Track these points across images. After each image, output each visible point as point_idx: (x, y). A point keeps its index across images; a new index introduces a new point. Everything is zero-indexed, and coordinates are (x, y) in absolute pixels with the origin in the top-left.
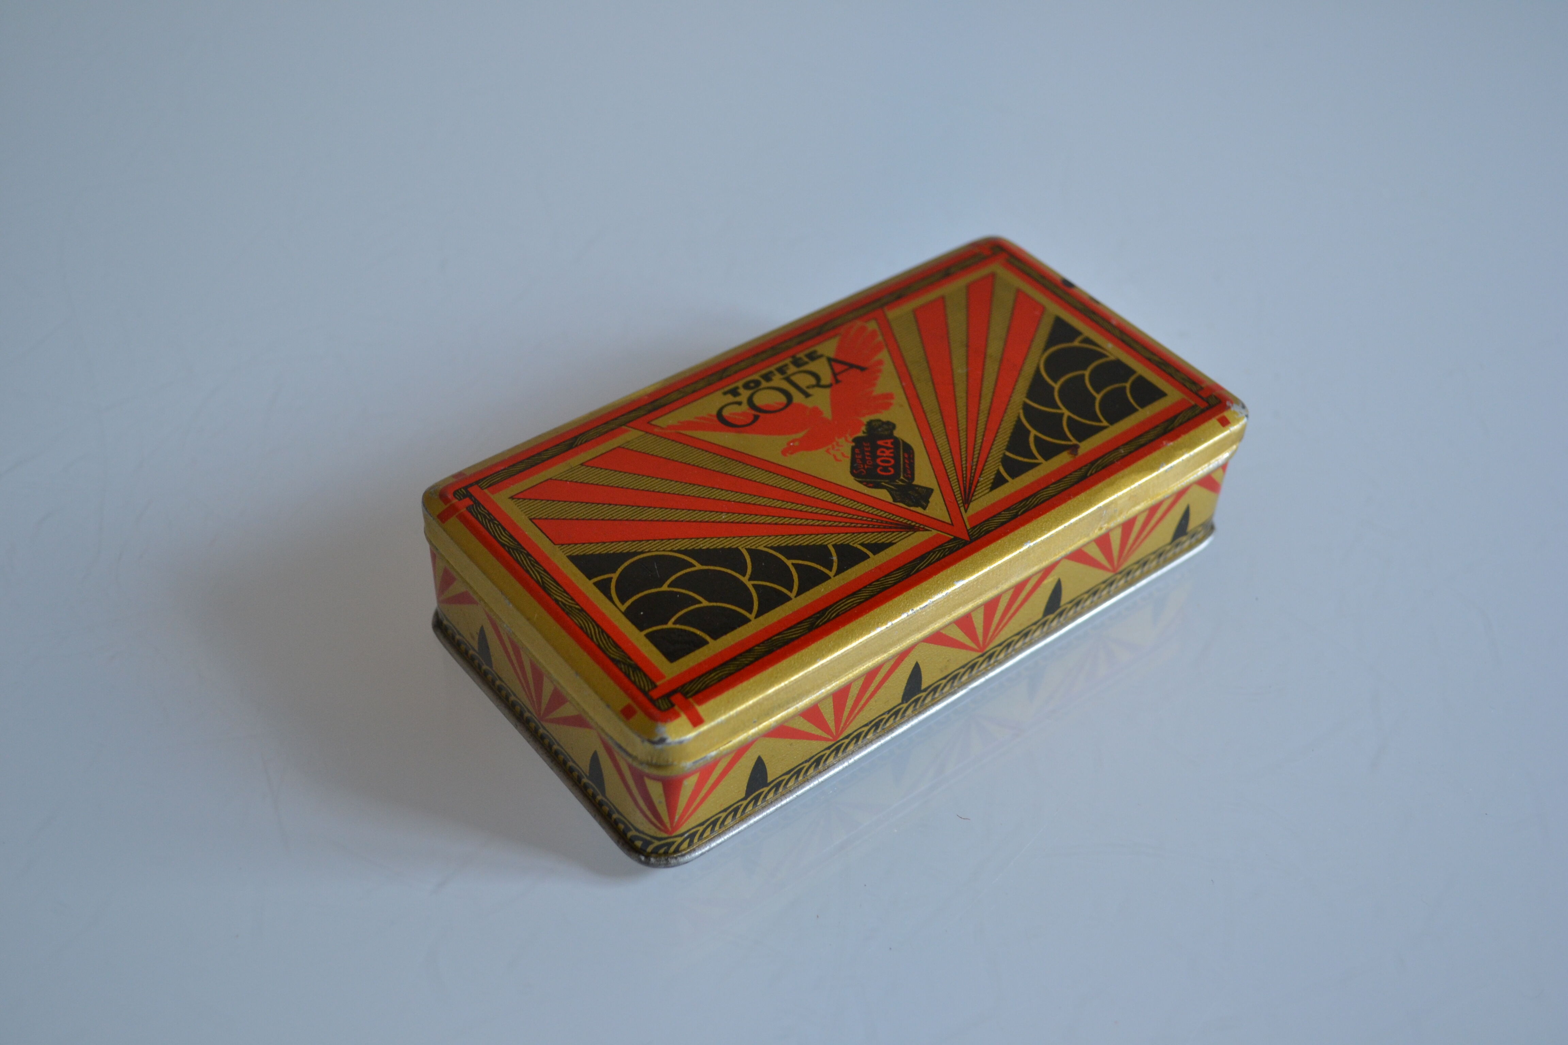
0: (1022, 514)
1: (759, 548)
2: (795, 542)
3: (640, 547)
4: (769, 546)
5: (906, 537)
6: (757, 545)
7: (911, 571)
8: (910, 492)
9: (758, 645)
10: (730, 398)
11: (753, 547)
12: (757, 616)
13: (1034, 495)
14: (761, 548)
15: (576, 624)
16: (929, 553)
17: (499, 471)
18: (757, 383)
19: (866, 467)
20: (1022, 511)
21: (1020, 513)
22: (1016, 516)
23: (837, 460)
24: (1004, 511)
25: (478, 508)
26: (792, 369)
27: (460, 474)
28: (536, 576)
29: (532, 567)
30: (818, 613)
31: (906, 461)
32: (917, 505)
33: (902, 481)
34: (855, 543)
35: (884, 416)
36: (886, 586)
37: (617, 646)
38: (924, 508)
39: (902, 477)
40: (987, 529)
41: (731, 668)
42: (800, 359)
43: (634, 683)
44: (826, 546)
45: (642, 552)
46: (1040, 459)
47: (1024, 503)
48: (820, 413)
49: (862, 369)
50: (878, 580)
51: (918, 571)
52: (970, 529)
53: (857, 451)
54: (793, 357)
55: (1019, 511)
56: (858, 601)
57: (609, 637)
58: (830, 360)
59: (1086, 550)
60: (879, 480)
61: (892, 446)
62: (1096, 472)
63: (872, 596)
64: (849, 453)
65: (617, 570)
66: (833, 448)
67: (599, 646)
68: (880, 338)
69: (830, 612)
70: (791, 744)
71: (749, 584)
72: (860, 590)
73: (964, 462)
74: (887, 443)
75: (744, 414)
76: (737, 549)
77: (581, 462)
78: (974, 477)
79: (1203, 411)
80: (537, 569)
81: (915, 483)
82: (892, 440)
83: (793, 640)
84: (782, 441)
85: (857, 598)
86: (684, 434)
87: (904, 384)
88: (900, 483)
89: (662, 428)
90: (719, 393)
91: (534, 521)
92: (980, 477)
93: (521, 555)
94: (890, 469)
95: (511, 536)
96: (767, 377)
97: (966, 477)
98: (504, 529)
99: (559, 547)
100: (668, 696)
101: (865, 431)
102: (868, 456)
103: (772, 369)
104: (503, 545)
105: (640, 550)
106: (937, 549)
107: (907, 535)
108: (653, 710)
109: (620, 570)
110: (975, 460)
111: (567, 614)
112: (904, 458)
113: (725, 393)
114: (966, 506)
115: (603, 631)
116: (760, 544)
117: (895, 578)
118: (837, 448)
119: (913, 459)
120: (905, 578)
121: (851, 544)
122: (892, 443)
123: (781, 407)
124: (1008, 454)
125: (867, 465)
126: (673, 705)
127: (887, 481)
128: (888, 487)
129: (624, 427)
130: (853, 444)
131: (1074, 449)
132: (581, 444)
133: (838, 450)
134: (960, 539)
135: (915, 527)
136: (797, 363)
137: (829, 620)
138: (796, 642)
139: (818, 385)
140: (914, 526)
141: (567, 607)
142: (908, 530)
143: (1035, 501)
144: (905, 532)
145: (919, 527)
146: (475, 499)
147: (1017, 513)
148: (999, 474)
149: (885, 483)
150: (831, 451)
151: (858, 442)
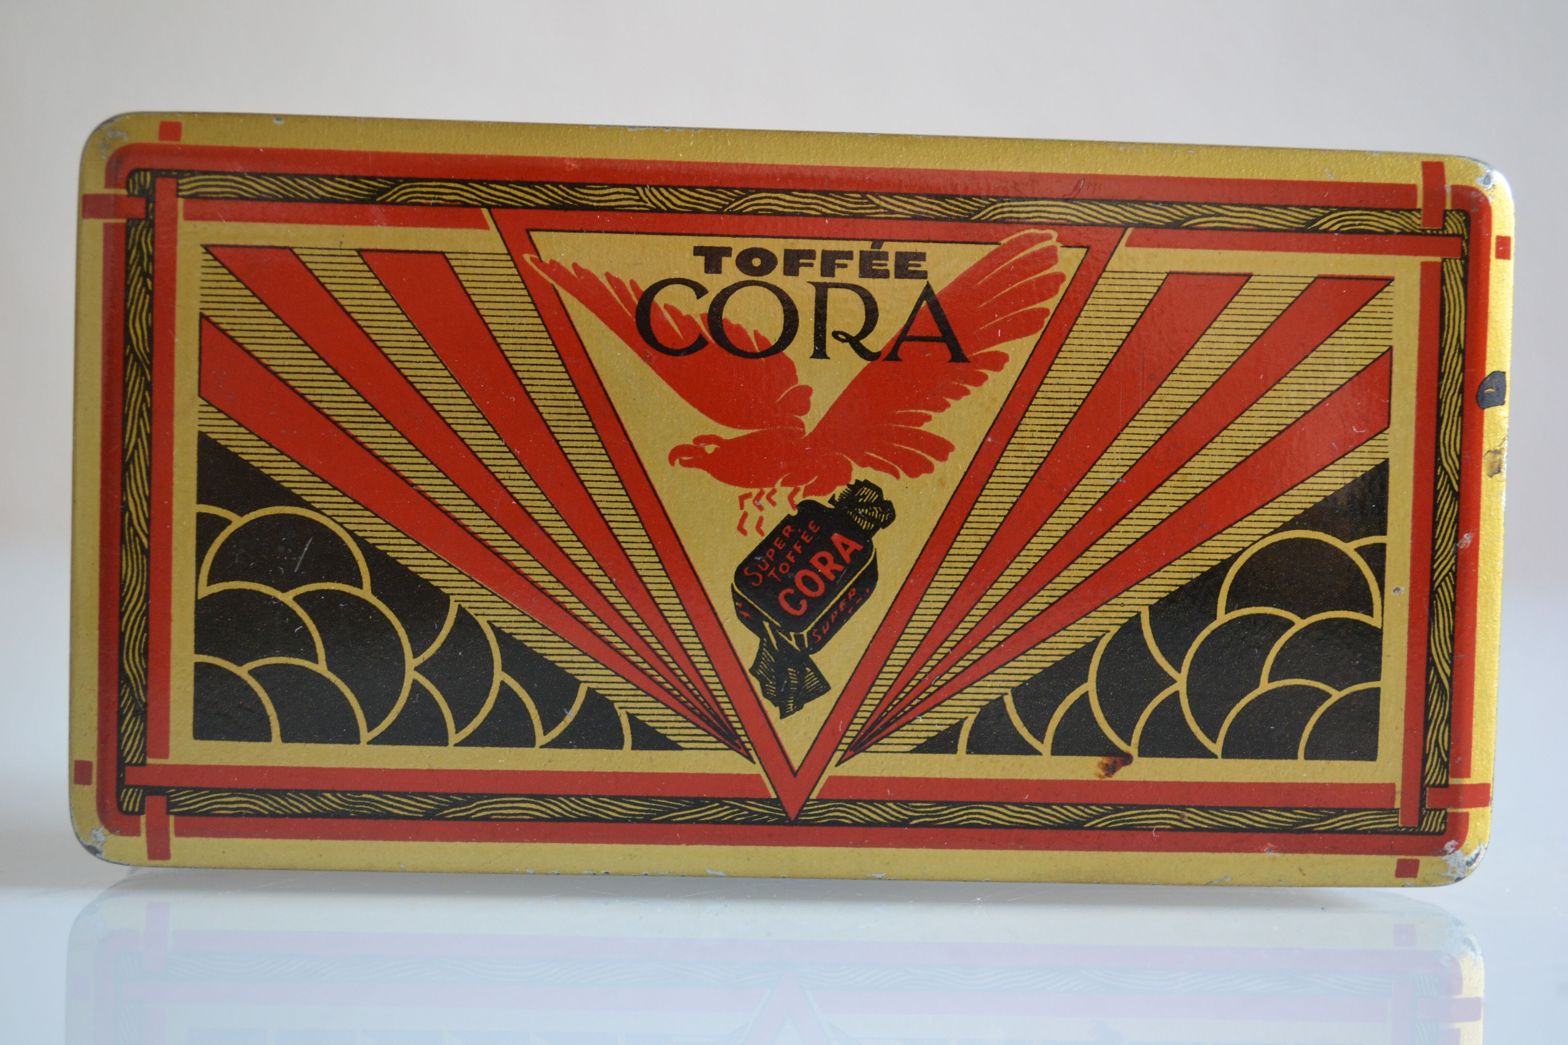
0: (916, 825)
1: (479, 619)
2: (539, 644)
3: (314, 492)
4: (497, 625)
5: (706, 749)
6: (481, 611)
8: (790, 669)
9: (333, 793)
10: (695, 269)
11: (472, 612)
12: (372, 742)
13: (969, 805)
14: (482, 621)
15: (120, 572)
16: (713, 799)
17: (231, 173)
18: (767, 264)
19: (772, 572)
20: (922, 821)
21: (915, 822)
22: (906, 821)
23: (741, 529)
24: (896, 802)
25: (145, 232)
26: (849, 273)
28: (130, 438)
29: (136, 417)
30: (464, 795)
31: (842, 605)
32: (778, 701)
34: (624, 707)
35: (894, 487)
36: (599, 815)
37: (144, 654)
38: (783, 715)
39: (805, 633)
40: (838, 816)
42: (885, 256)
43: (121, 733)
44: (579, 683)
45: (308, 506)
46: (1046, 745)
47: (940, 808)
48: (805, 407)
51: (668, 820)
52: (813, 800)
53: (787, 531)
54: (877, 243)
55: (918, 818)
56: (538, 814)
57: (147, 627)
58: (928, 292)
60: (766, 614)
61: (848, 559)
62: (1104, 828)
64: (768, 529)
65: (250, 511)
66: (758, 496)
67: (123, 635)
68: (1051, 304)
69: (481, 805)
71: (411, 675)
72: (556, 797)
73: (926, 669)
74: (846, 547)
75: (686, 322)
76: (447, 597)
77: (357, 247)
78: (912, 708)
79: (1395, 832)
80: (141, 423)
81: (813, 657)
82: (859, 547)
83: (389, 816)
84: (694, 425)
85: (539, 807)
86: (559, 299)
87: (990, 439)
88: (793, 643)
89: (539, 262)
90: (690, 244)
91: (205, 322)
92: (922, 715)
93: (138, 381)
94: (804, 603)
95: (152, 329)
96: (794, 263)
97: (902, 700)
98: (152, 308)
99: (202, 405)
100: (148, 791)
101: (837, 498)
102: (795, 553)
103: (820, 246)
104: (128, 339)
105: (308, 499)
106: (732, 802)
107: (713, 746)
109: (254, 515)
110: (947, 677)
111: (123, 542)
112: (845, 596)
113: (698, 251)
114: (849, 753)
115: (148, 611)
116: (487, 612)
117: (624, 811)
118: (763, 501)
119: (856, 608)
120: (638, 821)
121: (616, 705)
122: (854, 554)
124: (1009, 700)
125: (777, 572)
126: (141, 812)
127: (777, 623)
128: (768, 637)
129: (485, 211)
130: (794, 513)
131: (1118, 761)
132: (393, 201)
133: (761, 508)
134: (782, 807)
135: (737, 741)
136: (870, 263)
138: (389, 823)
139: (855, 342)
140: (739, 737)
141: (132, 530)
142: (723, 739)
143: (960, 815)
144: (714, 739)
145: (743, 743)
146: (153, 210)
147: (913, 818)
148: (956, 728)
149: (772, 625)
150: (748, 502)
151: (808, 509)
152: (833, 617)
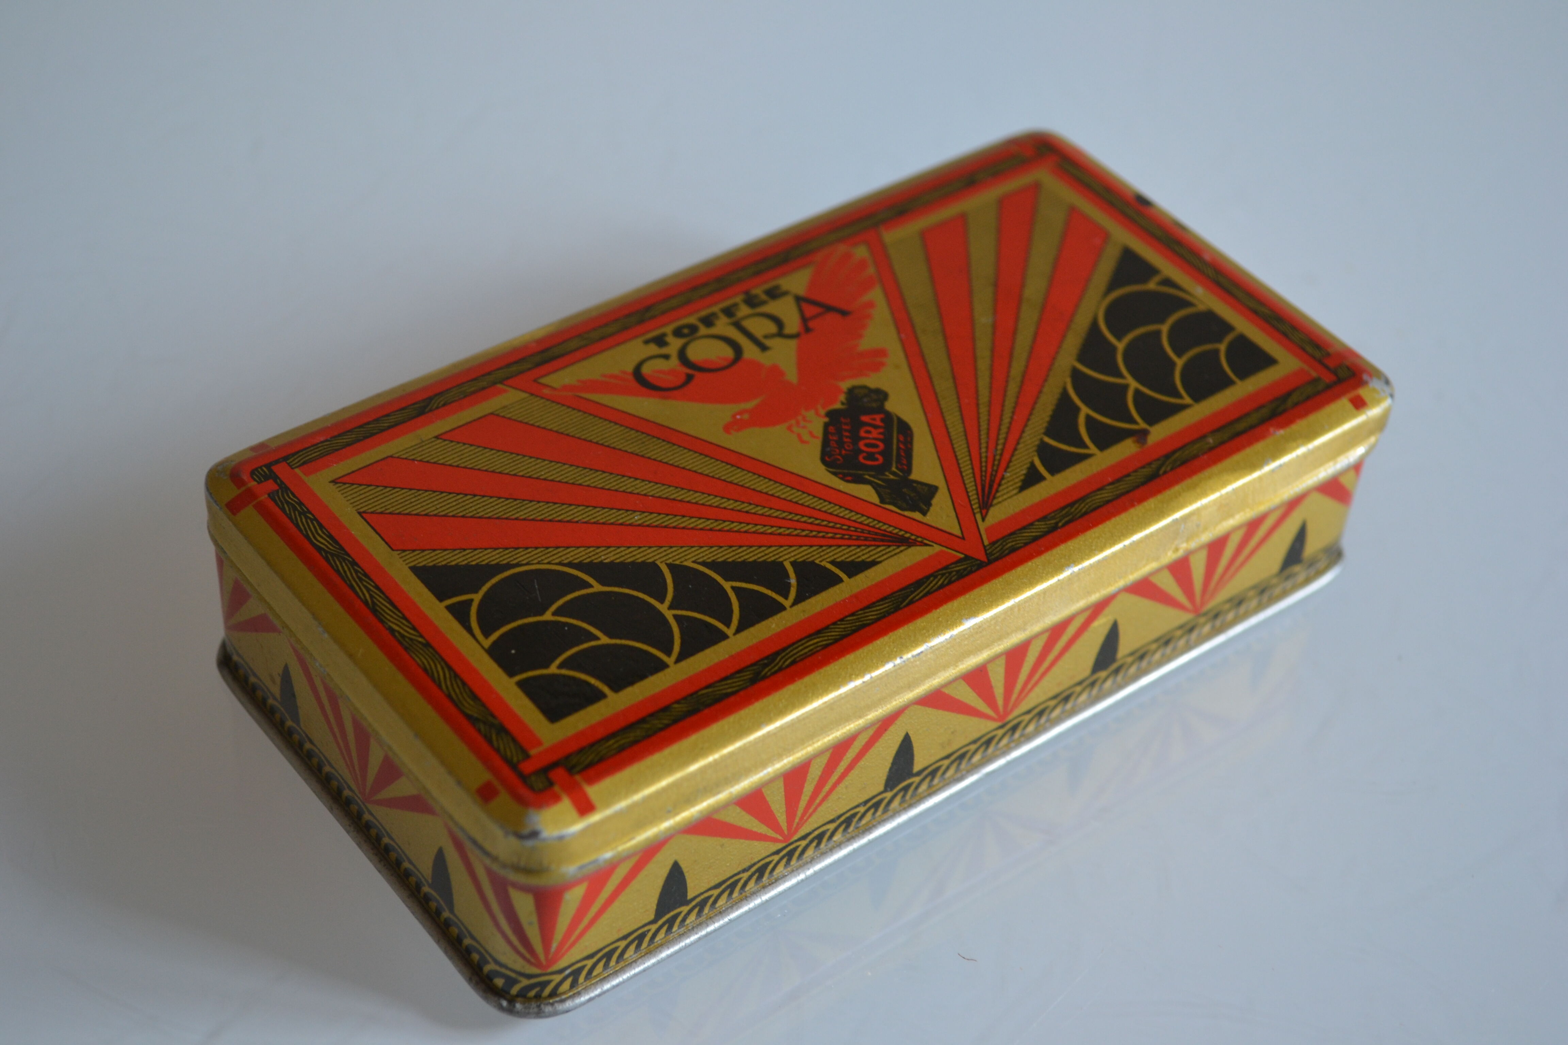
0: (1064, 525)
1: (685, 563)
2: (737, 556)
3: (515, 557)
4: (700, 560)
5: (896, 554)
6: (683, 559)
7: (902, 603)
8: (903, 490)
9: (678, 702)
10: (653, 349)
11: (677, 562)
12: (678, 661)
13: (1082, 499)
14: (689, 564)
15: (418, 664)
16: (927, 577)
17: (318, 443)
18: (693, 329)
19: (843, 452)
20: (1063, 521)
21: (1060, 524)
22: (1055, 528)
23: (802, 441)
24: (1038, 520)
25: (285, 495)
26: (744, 310)
27: (262, 446)
28: (364, 594)
29: (359, 583)
30: (767, 658)
31: (902, 446)
32: (913, 509)
33: (894, 474)
34: (823, 560)
35: (872, 381)
36: (865, 622)
37: (475, 697)
38: (924, 513)
39: (894, 469)
40: (1013, 546)
41: (638, 733)
42: (756, 296)
43: (497, 750)
44: (782, 563)
45: (518, 565)
46: (1093, 449)
47: (1067, 510)
48: (781, 373)
49: (844, 313)
50: (853, 614)
51: (912, 602)
52: (988, 545)
53: (831, 429)
54: (747, 293)
55: (1060, 521)
56: (824, 643)
57: (464, 684)
58: (798, 299)
59: (1155, 580)
60: (861, 472)
61: (881, 424)
62: (1172, 469)
63: (843, 637)
65: (480, 588)
66: (798, 423)
67: (449, 697)
68: (871, 270)
69: (782, 658)
70: (722, 846)
71: (669, 615)
72: (827, 627)
73: (983, 450)
74: (874, 419)
75: (672, 372)
76: (654, 564)
77: (435, 434)
78: (997, 471)
79: (1328, 387)
80: (365, 583)
81: (913, 477)
82: (882, 416)
83: (728, 695)
84: (725, 412)
85: (821, 639)
86: (586, 399)
87: (903, 336)
88: (892, 477)
89: (554, 389)
90: (639, 341)
91: (364, 515)
92: (1005, 471)
93: (344, 564)
94: (877, 456)
95: (331, 536)
96: (708, 321)
97: (986, 471)
98: (321, 526)
99: (399, 554)
100: (546, 770)
102: (847, 437)
103: (716, 309)
104: (319, 549)
105: (514, 562)
106: (940, 572)
107: (898, 550)
108: (523, 791)
109: (485, 589)
110: (1000, 447)
111: (406, 649)
112: (898, 441)
113: (647, 342)
114: (984, 512)
115: (456, 675)
116: (685, 558)
117: (879, 612)
118: (802, 423)
119: (911, 443)
120: (893, 613)
121: (817, 562)
122: (882, 420)
123: (725, 363)
124: (1047, 440)
125: (845, 450)
126: (551, 784)
127: (873, 473)
128: (873, 482)
129: (500, 386)
130: (827, 420)
131: (1141, 436)
132: (437, 408)
133: (804, 427)
134: (973, 558)
135: (910, 541)
136: (752, 302)
137: (780, 669)
138: (732, 699)
139: (780, 334)
140: (909, 538)
141: (407, 640)
142: (900, 544)
143: (1083, 507)
144: (894, 547)
145: (915, 540)
146: (281, 481)
147: (1057, 523)
148: (1032, 467)
149: (870, 475)
150: (795, 429)
151: (833, 416)
152: (903, 454)
